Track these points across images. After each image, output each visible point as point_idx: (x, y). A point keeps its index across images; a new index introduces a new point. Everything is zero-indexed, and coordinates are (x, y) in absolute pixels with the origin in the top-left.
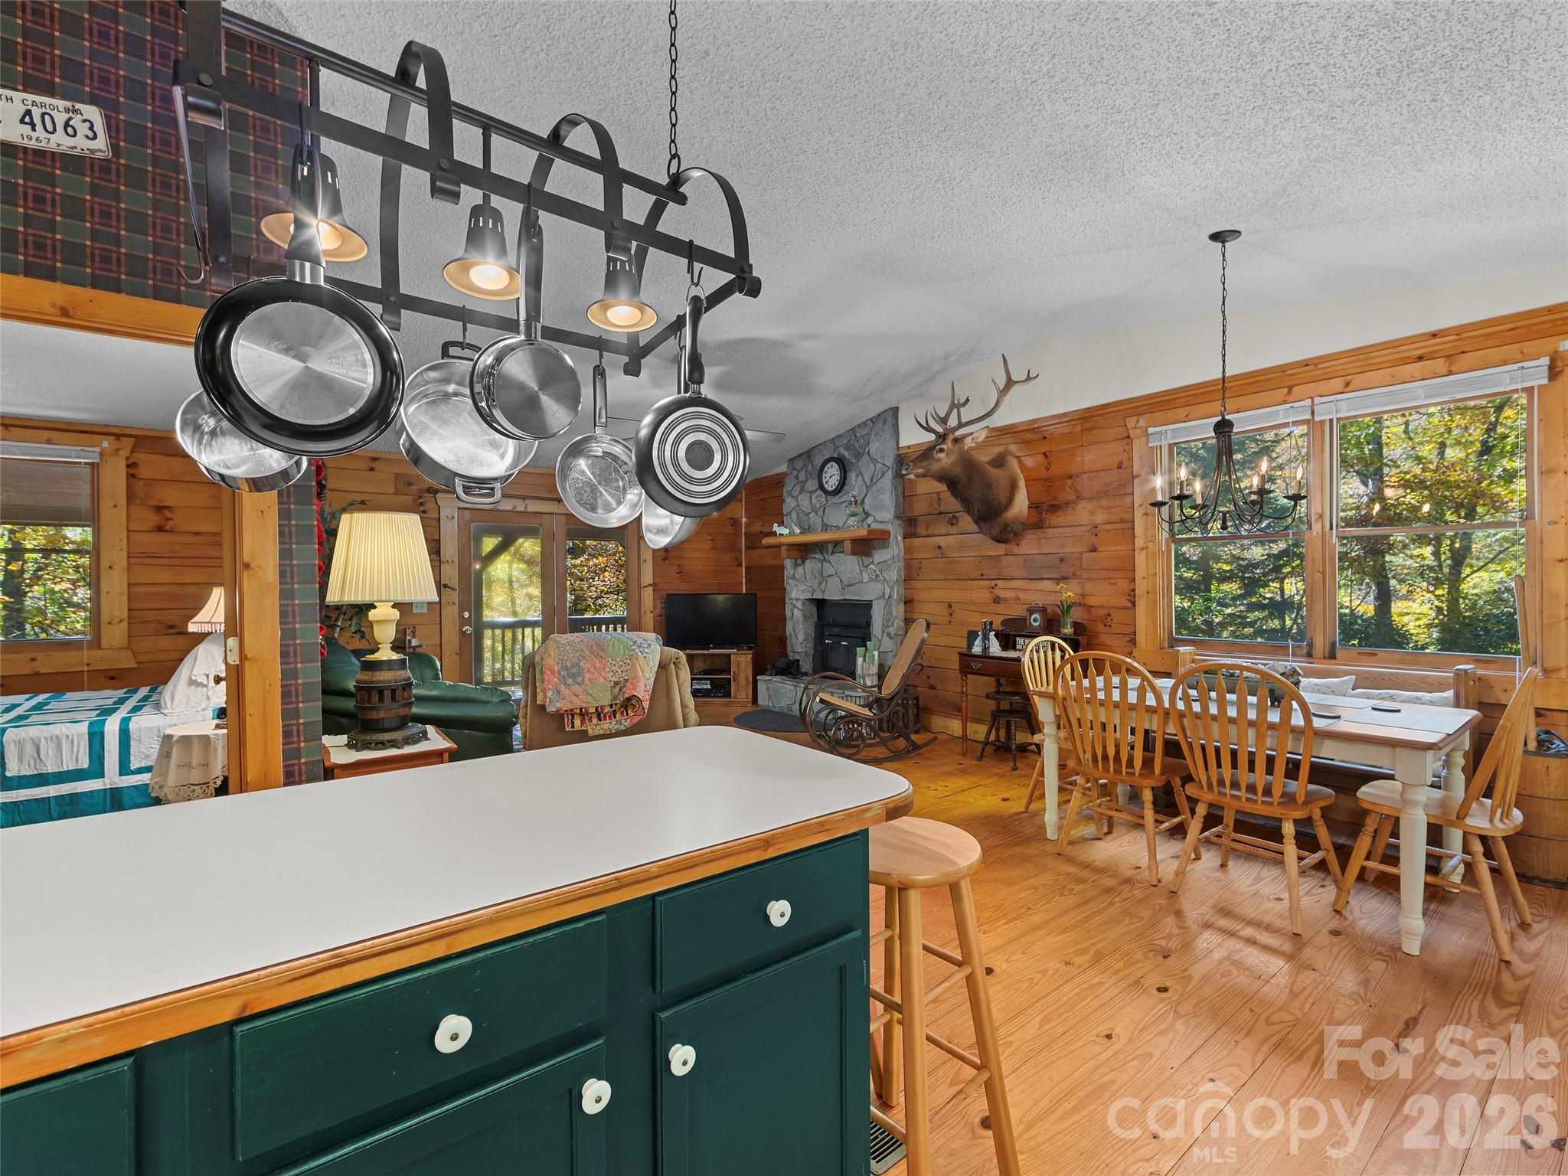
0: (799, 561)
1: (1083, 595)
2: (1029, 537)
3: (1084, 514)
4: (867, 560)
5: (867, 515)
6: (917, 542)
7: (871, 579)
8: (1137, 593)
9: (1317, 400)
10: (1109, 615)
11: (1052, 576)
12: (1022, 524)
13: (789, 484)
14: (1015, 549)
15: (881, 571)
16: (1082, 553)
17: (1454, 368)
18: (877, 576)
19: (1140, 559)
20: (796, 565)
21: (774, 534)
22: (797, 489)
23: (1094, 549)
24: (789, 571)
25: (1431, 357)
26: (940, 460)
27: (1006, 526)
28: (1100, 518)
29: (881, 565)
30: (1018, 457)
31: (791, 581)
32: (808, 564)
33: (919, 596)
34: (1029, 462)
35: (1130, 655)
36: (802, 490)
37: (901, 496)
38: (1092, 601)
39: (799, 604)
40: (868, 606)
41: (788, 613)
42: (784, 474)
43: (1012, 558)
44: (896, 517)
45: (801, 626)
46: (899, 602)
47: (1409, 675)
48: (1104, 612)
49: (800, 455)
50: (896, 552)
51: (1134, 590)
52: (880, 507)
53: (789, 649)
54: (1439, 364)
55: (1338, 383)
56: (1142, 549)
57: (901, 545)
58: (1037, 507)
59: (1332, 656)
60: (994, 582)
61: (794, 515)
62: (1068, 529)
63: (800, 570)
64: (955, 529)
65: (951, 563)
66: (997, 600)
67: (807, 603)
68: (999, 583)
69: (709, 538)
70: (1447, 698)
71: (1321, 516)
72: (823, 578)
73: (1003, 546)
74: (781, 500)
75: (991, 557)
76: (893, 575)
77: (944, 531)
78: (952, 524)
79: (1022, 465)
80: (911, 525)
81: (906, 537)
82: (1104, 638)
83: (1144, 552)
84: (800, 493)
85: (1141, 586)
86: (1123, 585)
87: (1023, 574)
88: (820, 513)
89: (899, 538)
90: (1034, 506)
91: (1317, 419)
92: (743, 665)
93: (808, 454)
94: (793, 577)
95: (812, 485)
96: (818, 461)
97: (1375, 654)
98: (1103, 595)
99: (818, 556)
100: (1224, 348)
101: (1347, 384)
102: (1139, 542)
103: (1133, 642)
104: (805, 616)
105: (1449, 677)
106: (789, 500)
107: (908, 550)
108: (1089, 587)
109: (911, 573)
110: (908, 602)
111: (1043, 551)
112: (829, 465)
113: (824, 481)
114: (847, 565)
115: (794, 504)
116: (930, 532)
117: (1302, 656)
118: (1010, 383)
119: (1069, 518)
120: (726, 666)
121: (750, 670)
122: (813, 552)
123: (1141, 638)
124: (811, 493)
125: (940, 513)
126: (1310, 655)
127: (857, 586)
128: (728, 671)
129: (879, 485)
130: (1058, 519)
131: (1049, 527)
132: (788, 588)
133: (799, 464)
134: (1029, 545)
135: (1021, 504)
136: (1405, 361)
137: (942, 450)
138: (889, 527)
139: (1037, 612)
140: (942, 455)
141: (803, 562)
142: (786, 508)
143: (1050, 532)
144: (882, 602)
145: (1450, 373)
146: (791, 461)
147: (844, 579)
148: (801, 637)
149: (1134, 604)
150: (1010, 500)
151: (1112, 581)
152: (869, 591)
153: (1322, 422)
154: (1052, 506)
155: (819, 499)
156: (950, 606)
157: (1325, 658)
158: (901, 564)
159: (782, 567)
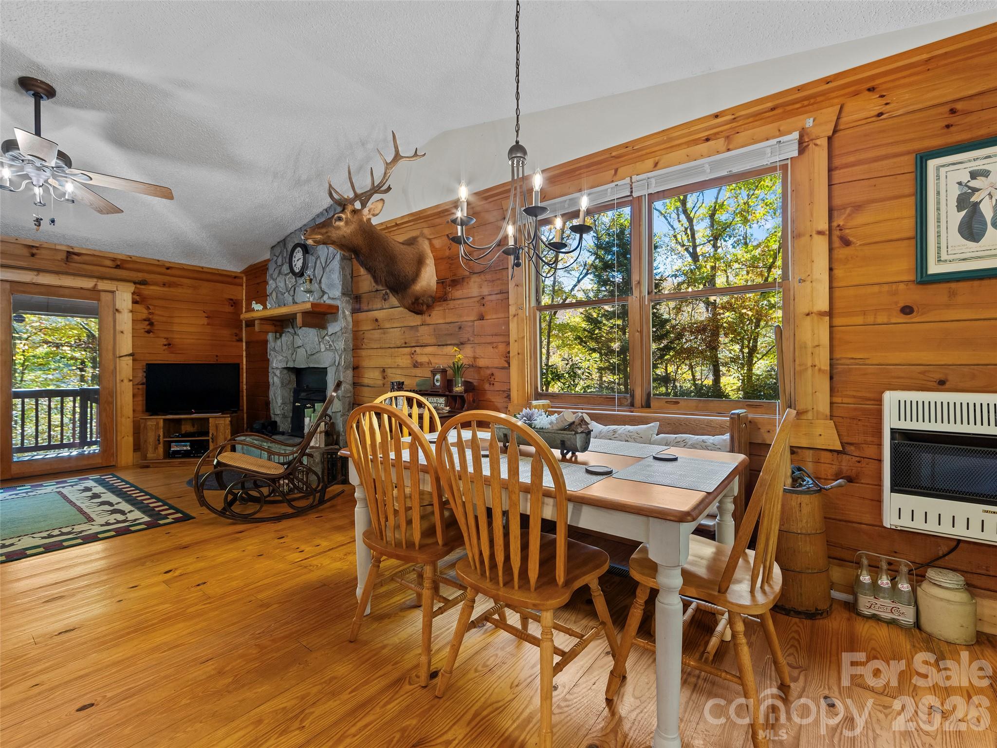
0: (278, 334)
1: (475, 358)
2: (437, 309)
3: (474, 288)
4: (324, 332)
5: (324, 293)
6: (362, 316)
7: (326, 348)
8: (511, 355)
9: (635, 178)
10: (493, 374)
11: (453, 342)
12: (431, 297)
13: (272, 267)
14: (428, 319)
15: (333, 341)
16: (473, 321)
17: (731, 147)
18: (330, 346)
19: (513, 326)
20: (276, 338)
21: (253, 310)
22: (277, 271)
23: (481, 318)
24: (271, 345)
25: (715, 136)
26: (338, 228)
27: (417, 299)
28: (485, 291)
29: (333, 336)
30: (429, 240)
31: (272, 352)
32: (284, 338)
33: (366, 363)
34: (437, 243)
35: (506, 410)
36: (280, 273)
37: (349, 277)
38: (481, 363)
39: (278, 372)
40: (324, 371)
41: (271, 381)
42: (268, 260)
43: (426, 328)
44: (343, 294)
45: (279, 392)
46: (346, 368)
47: (699, 420)
48: (489, 372)
49: (279, 242)
50: (343, 324)
51: (509, 352)
52: (331, 286)
53: (272, 412)
54: (720, 143)
55: (650, 163)
56: (515, 316)
57: (350, 319)
58: (443, 283)
59: (648, 405)
60: (414, 349)
61: (274, 295)
62: (465, 301)
63: (279, 342)
64: (387, 305)
65: (384, 333)
66: (416, 365)
67: (285, 371)
68: (417, 349)
69: (206, 315)
70: (725, 440)
71: (639, 283)
72: (295, 349)
73: (419, 316)
74: (266, 283)
75: (412, 327)
76: (340, 345)
77: (379, 306)
78: (385, 300)
79: (432, 245)
80: (356, 299)
81: (354, 311)
82: (490, 396)
83: (516, 318)
84: (278, 276)
85: (514, 349)
86: (502, 347)
87: (432, 340)
88: (292, 292)
89: (347, 313)
90: (441, 282)
91: (635, 195)
92: (221, 428)
93: (283, 242)
94: (274, 349)
95: (286, 269)
96: (290, 247)
97: (677, 403)
98: (488, 358)
99: (291, 330)
100: (518, 68)
101: (656, 164)
102: (512, 310)
103: (509, 397)
104: (282, 383)
105: (725, 421)
106: (271, 282)
107: (356, 323)
108: (479, 351)
109: (357, 343)
110: (356, 368)
111: (448, 320)
112: (296, 251)
113: (294, 264)
114: (308, 336)
115: (274, 286)
116: (370, 307)
117: (627, 406)
118: (397, 157)
119: (465, 291)
120: (203, 429)
121: (228, 432)
122: (287, 327)
123: (514, 394)
124: (286, 275)
125: (377, 291)
126: (632, 405)
127: (318, 355)
128: (207, 433)
129: (330, 266)
130: (458, 293)
131: (451, 300)
132: (271, 360)
133: (277, 251)
134: (437, 316)
135: (428, 278)
136: (696, 142)
137: (340, 219)
138: (337, 303)
139: (439, 372)
140: (342, 224)
141: (281, 336)
142: (269, 289)
143: (452, 304)
144: (334, 368)
145: (729, 150)
146: (273, 248)
147: (308, 349)
148: (280, 401)
149: (509, 364)
150: (417, 275)
151: (495, 345)
152: (325, 360)
153: (639, 198)
154: (453, 281)
155: (291, 280)
156: (384, 371)
157: (642, 407)
158: (349, 336)
159: (266, 342)
